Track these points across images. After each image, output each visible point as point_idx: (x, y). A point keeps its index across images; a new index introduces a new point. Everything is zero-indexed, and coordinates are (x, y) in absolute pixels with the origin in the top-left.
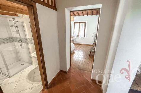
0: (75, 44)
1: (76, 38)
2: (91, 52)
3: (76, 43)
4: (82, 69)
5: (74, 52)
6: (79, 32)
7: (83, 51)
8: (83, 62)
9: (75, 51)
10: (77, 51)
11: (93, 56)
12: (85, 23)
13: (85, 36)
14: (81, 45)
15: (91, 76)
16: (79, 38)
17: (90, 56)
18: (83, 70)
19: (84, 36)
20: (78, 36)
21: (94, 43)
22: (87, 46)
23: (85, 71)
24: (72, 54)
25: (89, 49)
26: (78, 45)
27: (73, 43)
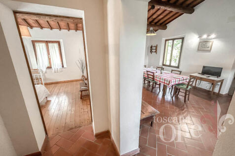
0: (46, 84)
1: (46, 72)
2: (81, 91)
3: (48, 82)
4: (74, 127)
5: (48, 102)
6: (49, 59)
7: (67, 93)
8: (73, 112)
9: (48, 99)
10: (55, 97)
11: (88, 96)
12: (59, 43)
13: (65, 66)
14: (60, 85)
15: (93, 131)
16: (53, 72)
17: (81, 98)
18: (76, 127)
19: (63, 66)
20: (49, 68)
21: (83, 76)
22: (72, 83)
23: (80, 127)
24: (43, 106)
25: (78, 87)
26: (53, 85)
27: (42, 84)
